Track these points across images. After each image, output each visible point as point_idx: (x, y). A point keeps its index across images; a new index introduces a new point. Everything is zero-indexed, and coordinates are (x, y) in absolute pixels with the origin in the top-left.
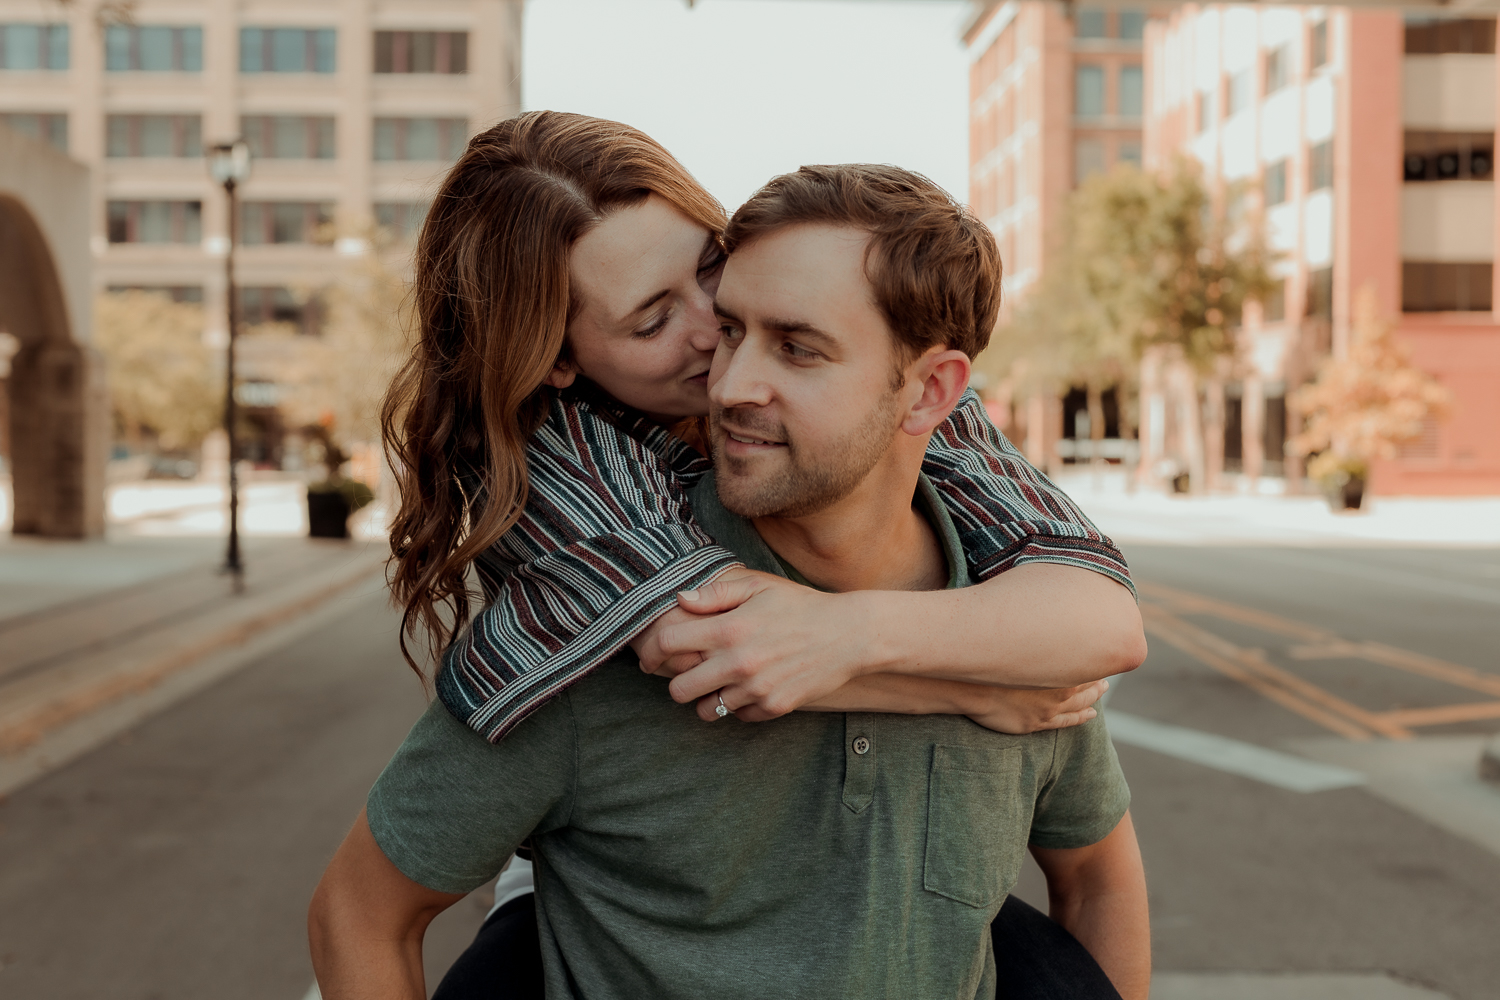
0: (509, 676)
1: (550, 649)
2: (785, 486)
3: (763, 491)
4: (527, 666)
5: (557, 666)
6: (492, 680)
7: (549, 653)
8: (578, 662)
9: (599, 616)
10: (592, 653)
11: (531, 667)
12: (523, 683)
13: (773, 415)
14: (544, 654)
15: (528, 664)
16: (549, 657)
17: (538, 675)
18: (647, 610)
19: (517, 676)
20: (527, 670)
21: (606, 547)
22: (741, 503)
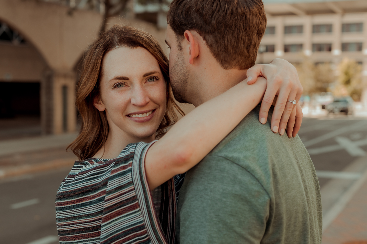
0: (143, 227)
1: (137, 208)
4: (141, 219)
5: (145, 207)
6: (142, 234)
7: (139, 209)
9: (133, 181)
11: (142, 217)
12: (147, 222)
14: (138, 211)
15: (140, 218)
16: (140, 210)
17: (146, 215)
19: (143, 224)
20: (142, 219)
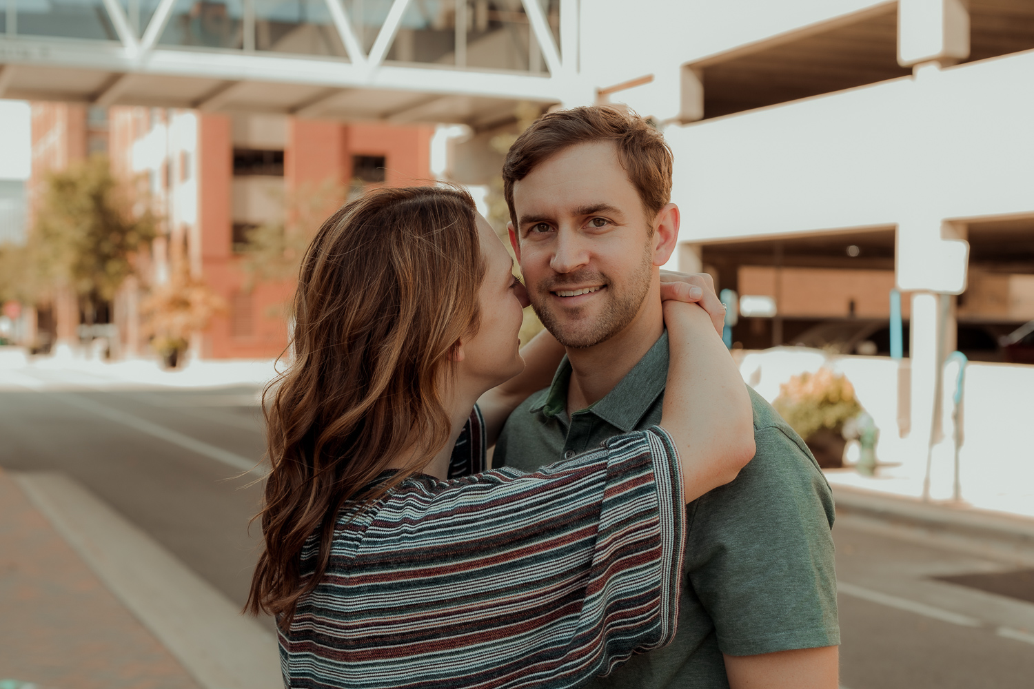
2: (609, 315)
3: (598, 323)
8: (677, 537)
10: (677, 524)
13: (594, 269)
18: (674, 473)
21: (616, 476)
22: (585, 336)
